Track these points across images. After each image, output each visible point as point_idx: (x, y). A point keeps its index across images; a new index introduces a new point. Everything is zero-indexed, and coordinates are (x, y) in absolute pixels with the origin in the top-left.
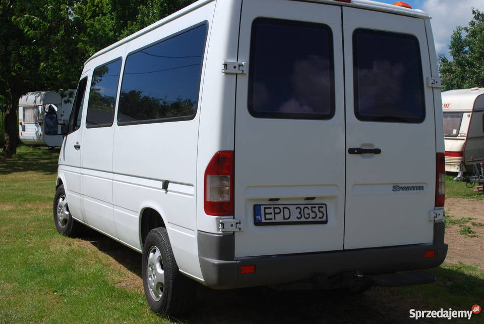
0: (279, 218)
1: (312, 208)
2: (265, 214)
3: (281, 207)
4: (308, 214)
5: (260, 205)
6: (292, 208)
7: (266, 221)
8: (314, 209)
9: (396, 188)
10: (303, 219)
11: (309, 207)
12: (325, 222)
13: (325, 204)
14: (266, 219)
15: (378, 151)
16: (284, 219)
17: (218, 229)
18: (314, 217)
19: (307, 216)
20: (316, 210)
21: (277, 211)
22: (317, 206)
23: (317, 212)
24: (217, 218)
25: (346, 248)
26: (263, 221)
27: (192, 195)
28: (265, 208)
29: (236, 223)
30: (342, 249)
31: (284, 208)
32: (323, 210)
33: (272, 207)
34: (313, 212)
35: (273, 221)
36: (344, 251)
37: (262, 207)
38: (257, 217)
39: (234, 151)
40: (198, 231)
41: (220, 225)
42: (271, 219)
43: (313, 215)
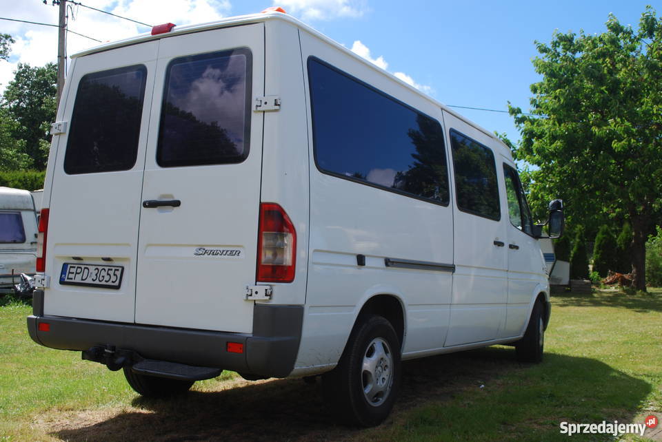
0: (78, 279)
1: (109, 270)
2: (69, 273)
3: (83, 267)
4: (103, 277)
5: (68, 264)
6: (92, 269)
7: (68, 280)
8: (110, 272)
9: (202, 251)
10: (97, 282)
11: (107, 268)
12: (116, 287)
13: (123, 267)
14: (68, 278)
15: (176, 204)
16: (82, 280)
18: (114, 280)
19: (101, 279)
20: (111, 273)
21: (79, 270)
22: (114, 269)
23: (112, 275)
26: (66, 280)
28: (71, 267)
29: (42, 280)
30: (133, 322)
31: (85, 268)
32: (118, 273)
33: (76, 266)
34: (108, 274)
35: (73, 281)
36: (135, 324)
37: (69, 266)
38: (63, 275)
42: (72, 279)
43: (107, 278)
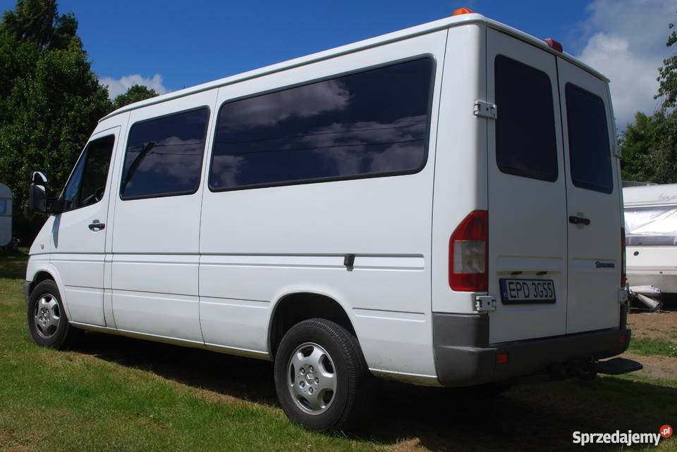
0: (521, 297)
1: (544, 284)
2: (511, 290)
3: (521, 282)
4: (542, 291)
5: (505, 280)
6: (529, 283)
7: (513, 299)
10: (539, 298)
11: (541, 282)
12: (553, 302)
13: (552, 281)
14: (512, 297)
15: (587, 222)
16: (526, 297)
17: (475, 309)
19: (540, 294)
20: (546, 287)
21: (519, 287)
22: (547, 283)
23: (548, 290)
24: (472, 295)
25: (568, 333)
26: (510, 299)
27: (422, 268)
28: (510, 283)
29: (493, 301)
30: (564, 333)
31: (523, 284)
32: (551, 287)
33: (515, 282)
34: (544, 289)
35: (517, 299)
36: (565, 336)
37: (507, 282)
38: (505, 294)
39: (488, 211)
40: (433, 313)
41: (478, 303)
42: (515, 297)
43: (545, 293)
